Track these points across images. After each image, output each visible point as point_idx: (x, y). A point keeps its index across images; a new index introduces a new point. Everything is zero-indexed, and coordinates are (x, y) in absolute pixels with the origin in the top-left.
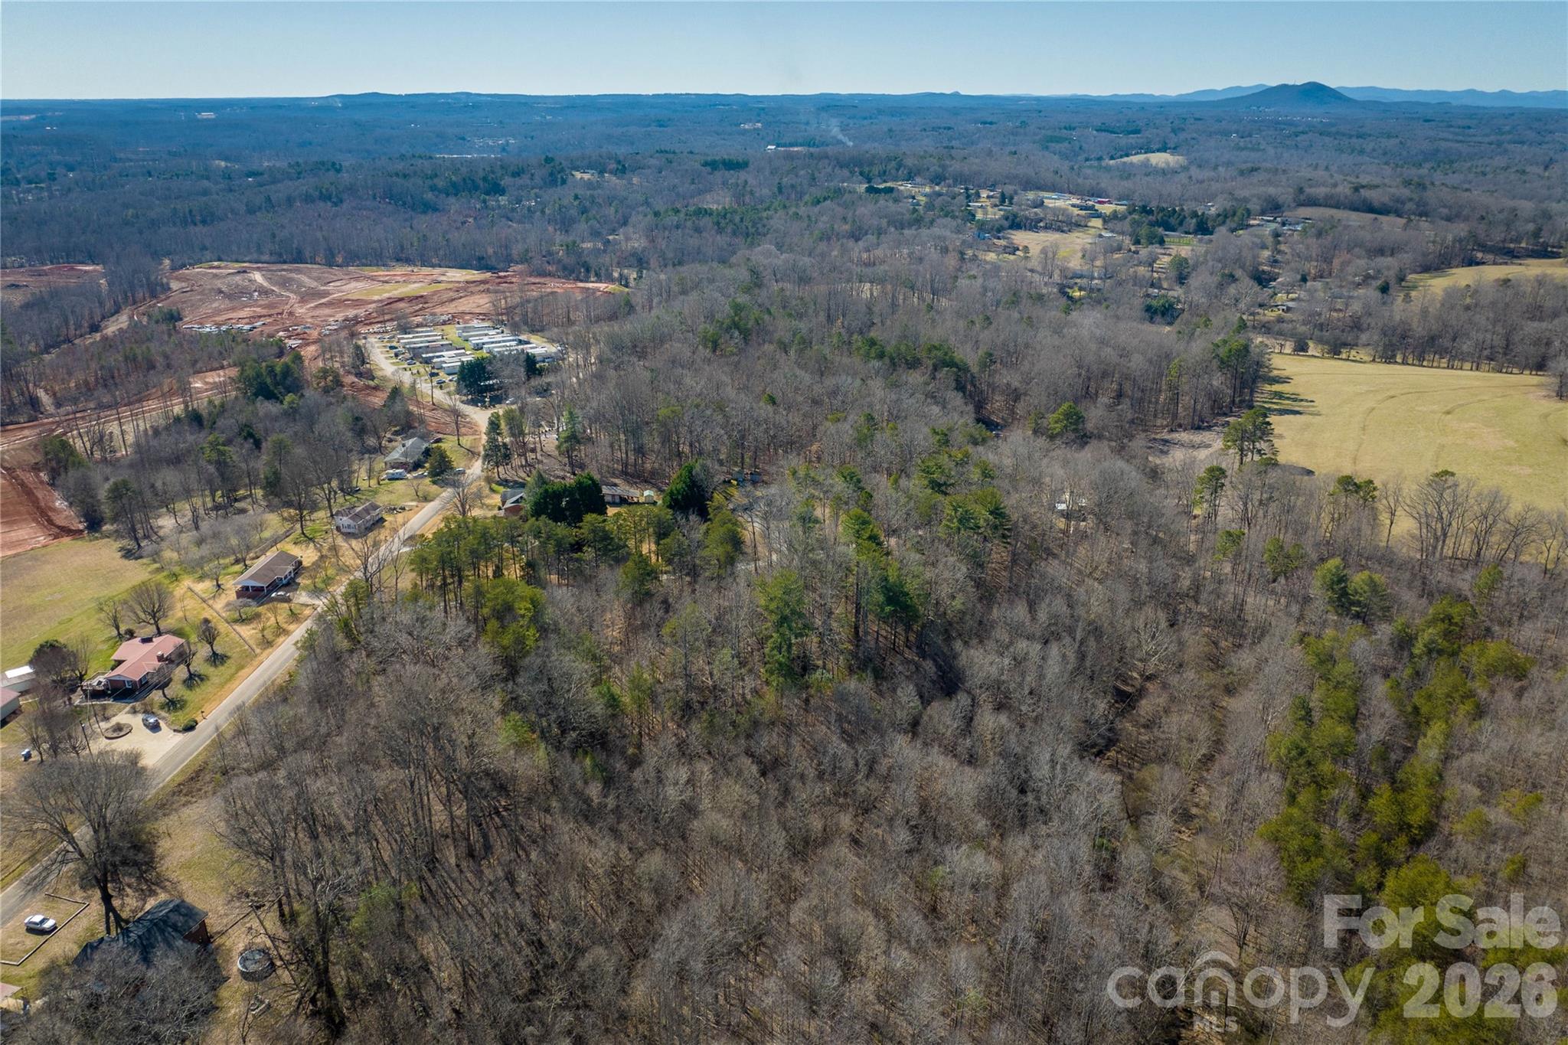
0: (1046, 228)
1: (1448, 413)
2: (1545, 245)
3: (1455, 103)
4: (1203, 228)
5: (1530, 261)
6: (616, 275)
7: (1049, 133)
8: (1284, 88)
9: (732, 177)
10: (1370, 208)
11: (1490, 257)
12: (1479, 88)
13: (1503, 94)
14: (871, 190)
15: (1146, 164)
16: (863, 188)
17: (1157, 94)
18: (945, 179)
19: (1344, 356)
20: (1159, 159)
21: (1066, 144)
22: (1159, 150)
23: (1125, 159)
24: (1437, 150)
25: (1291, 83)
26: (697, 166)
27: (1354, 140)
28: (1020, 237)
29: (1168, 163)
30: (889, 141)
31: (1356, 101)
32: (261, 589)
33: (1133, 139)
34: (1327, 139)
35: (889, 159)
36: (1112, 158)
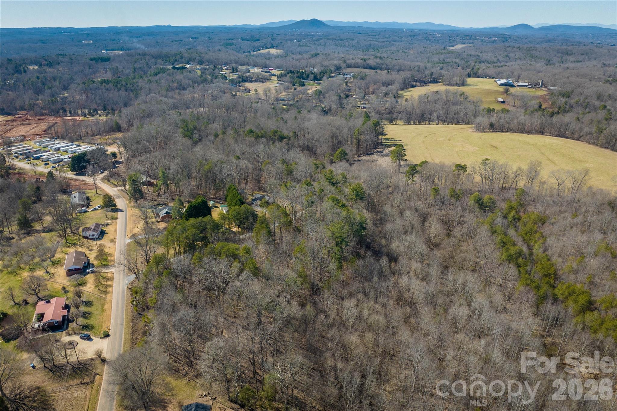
0: (256, 81)
1: (449, 140)
2: (434, 78)
3: (364, 26)
4: (317, 78)
5: (430, 84)
6: (80, 112)
7: (225, 41)
8: (303, 21)
9: (107, 65)
10: (371, 68)
11: (418, 84)
12: (369, 21)
13: (377, 23)
14: (174, 68)
15: (269, 53)
16: (170, 67)
17: (252, 24)
18: (203, 62)
19: (394, 123)
20: (273, 51)
21: (234, 46)
22: (271, 48)
23: (259, 52)
24: (370, 45)
25: (306, 19)
26: (88, 61)
27: (340, 42)
28: (248, 85)
29: (277, 53)
30: (158, 47)
31: (330, 26)
32: (80, 269)
33: (257, 44)
34: (330, 41)
35: (176, 55)
36: (254, 51)
